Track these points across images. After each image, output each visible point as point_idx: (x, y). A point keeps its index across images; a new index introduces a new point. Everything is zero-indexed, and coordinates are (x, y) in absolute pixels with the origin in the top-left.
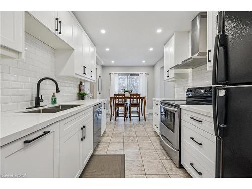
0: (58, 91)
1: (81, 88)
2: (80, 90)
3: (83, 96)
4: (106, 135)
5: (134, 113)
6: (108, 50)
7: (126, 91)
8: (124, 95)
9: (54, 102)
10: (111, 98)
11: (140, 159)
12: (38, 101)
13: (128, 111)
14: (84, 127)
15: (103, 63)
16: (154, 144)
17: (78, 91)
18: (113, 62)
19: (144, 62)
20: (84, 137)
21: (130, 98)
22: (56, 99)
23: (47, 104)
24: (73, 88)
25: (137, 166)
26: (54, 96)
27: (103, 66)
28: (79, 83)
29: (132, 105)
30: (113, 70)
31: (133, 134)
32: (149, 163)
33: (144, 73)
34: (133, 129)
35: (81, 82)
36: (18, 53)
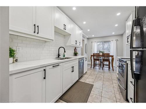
0: (65, 52)
1: (76, 50)
2: (75, 51)
3: (76, 54)
4: (87, 74)
5: (106, 65)
6: (89, 30)
7: (101, 52)
8: (99, 54)
9: (64, 56)
10: (92, 56)
11: (101, 89)
12: (59, 55)
13: (102, 64)
14: (73, 67)
15: (88, 37)
16: (114, 84)
17: (74, 52)
18: (93, 36)
19: (113, 33)
20: (73, 71)
21: (103, 56)
22: (64, 55)
23: (61, 56)
24: (72, 51)
25: (99, 91)
26: (64, 54)
27: (88, 39)
28: (75, 48)
29: (104, 60)
30: (93, 40)
31: (102, 77)
32: (106, 92)
33: (114, 40)
34: (103, 74)
35: (76, 48)
36: (53, 40)
